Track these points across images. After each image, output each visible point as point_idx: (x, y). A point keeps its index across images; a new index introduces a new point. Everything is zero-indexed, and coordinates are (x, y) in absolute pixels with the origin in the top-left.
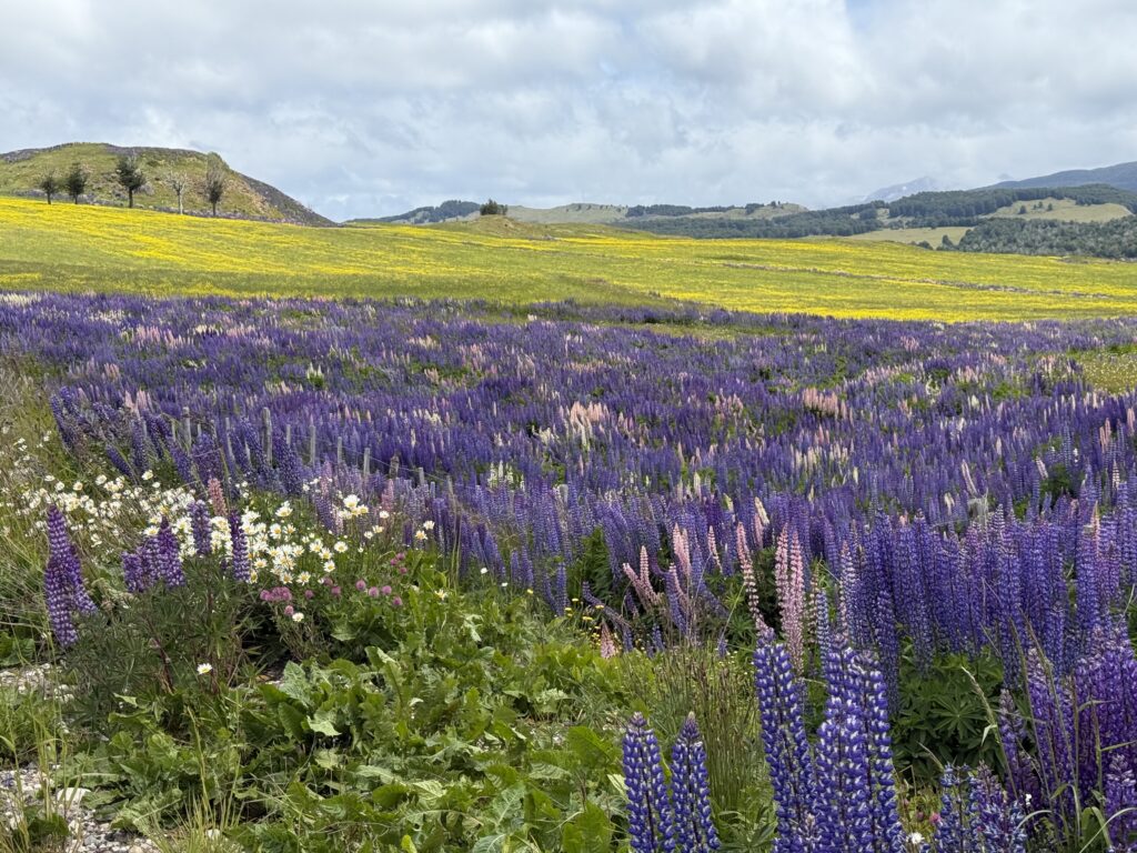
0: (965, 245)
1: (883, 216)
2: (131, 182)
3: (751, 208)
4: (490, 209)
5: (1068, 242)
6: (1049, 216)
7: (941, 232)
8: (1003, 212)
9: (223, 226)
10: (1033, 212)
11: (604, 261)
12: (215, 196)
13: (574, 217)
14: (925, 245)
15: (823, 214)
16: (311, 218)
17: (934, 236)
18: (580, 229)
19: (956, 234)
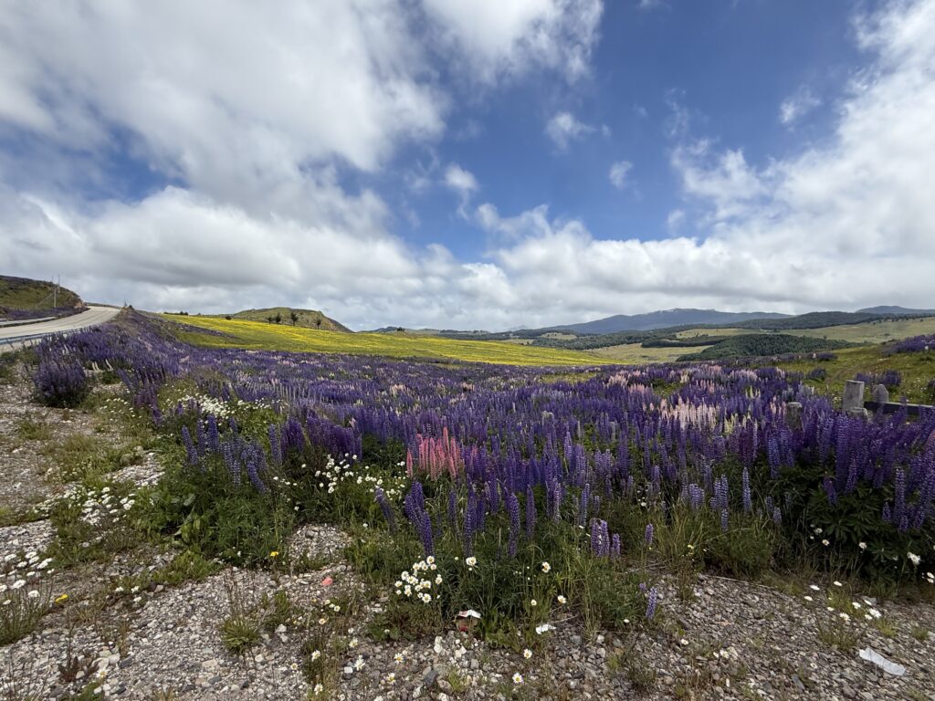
0: (533, 344)
1: (511, 335)
2: (294, 319)
3: (475, 332)
4: (400, 329)
5: (560, 345)
6: (555, 337)
7: (527, 341)
8: (543, 336)
9: (321, 332)
10: (551, 336)
11: (430, 345)
12: (319, 323)
13: (425, 332)
14: (522, 344)
15: (495, 334)
16: (347, 330)
17: (525, 342)
18: (425, 336)
19: (531, 341)
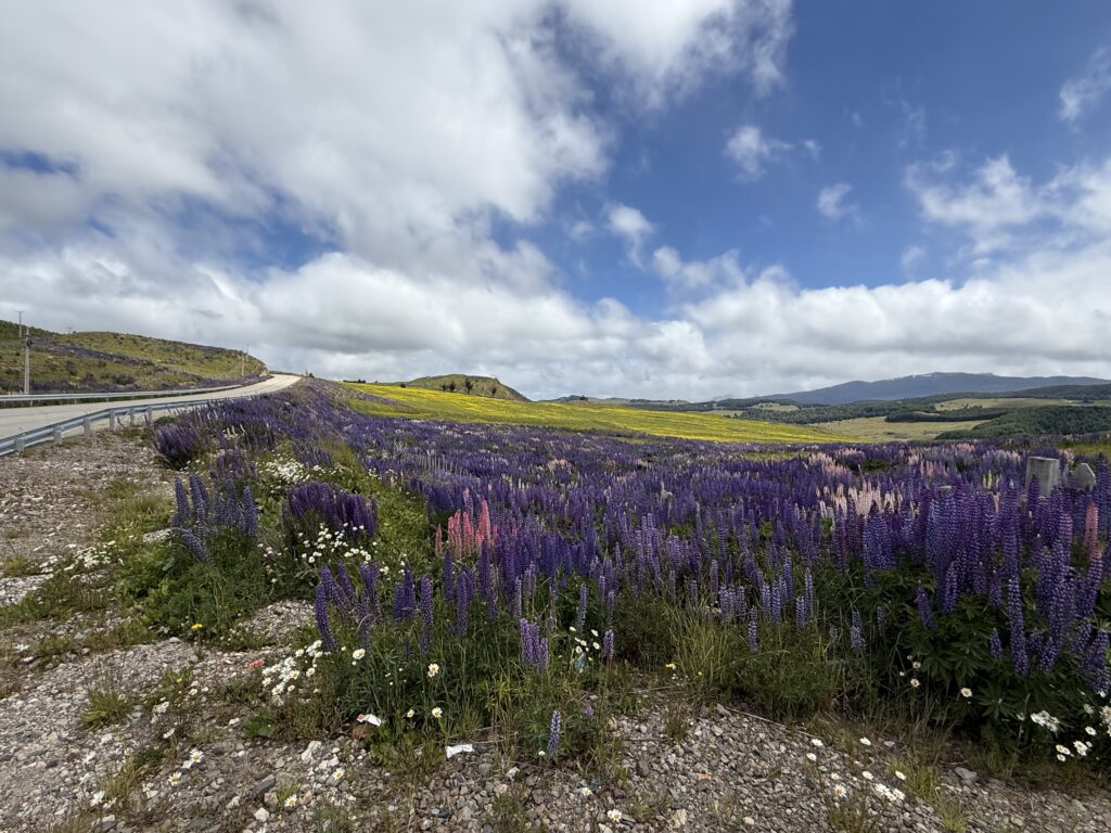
0: (742, 417)
1: (715, 406)
2: (469, 386)
3: (671, 401)
4: (583, 398)
5: (776, 418)
6: (770, 409)
7: (734, 412)
8: (755, 407)
9: (496, 401)
10: (765, 407)
12: (494, 392)
13: (613, 402)
14: (728, 417)
15: (695, 404)
16: (525, 399)
18: (611, 406)
19: (739, 413)
